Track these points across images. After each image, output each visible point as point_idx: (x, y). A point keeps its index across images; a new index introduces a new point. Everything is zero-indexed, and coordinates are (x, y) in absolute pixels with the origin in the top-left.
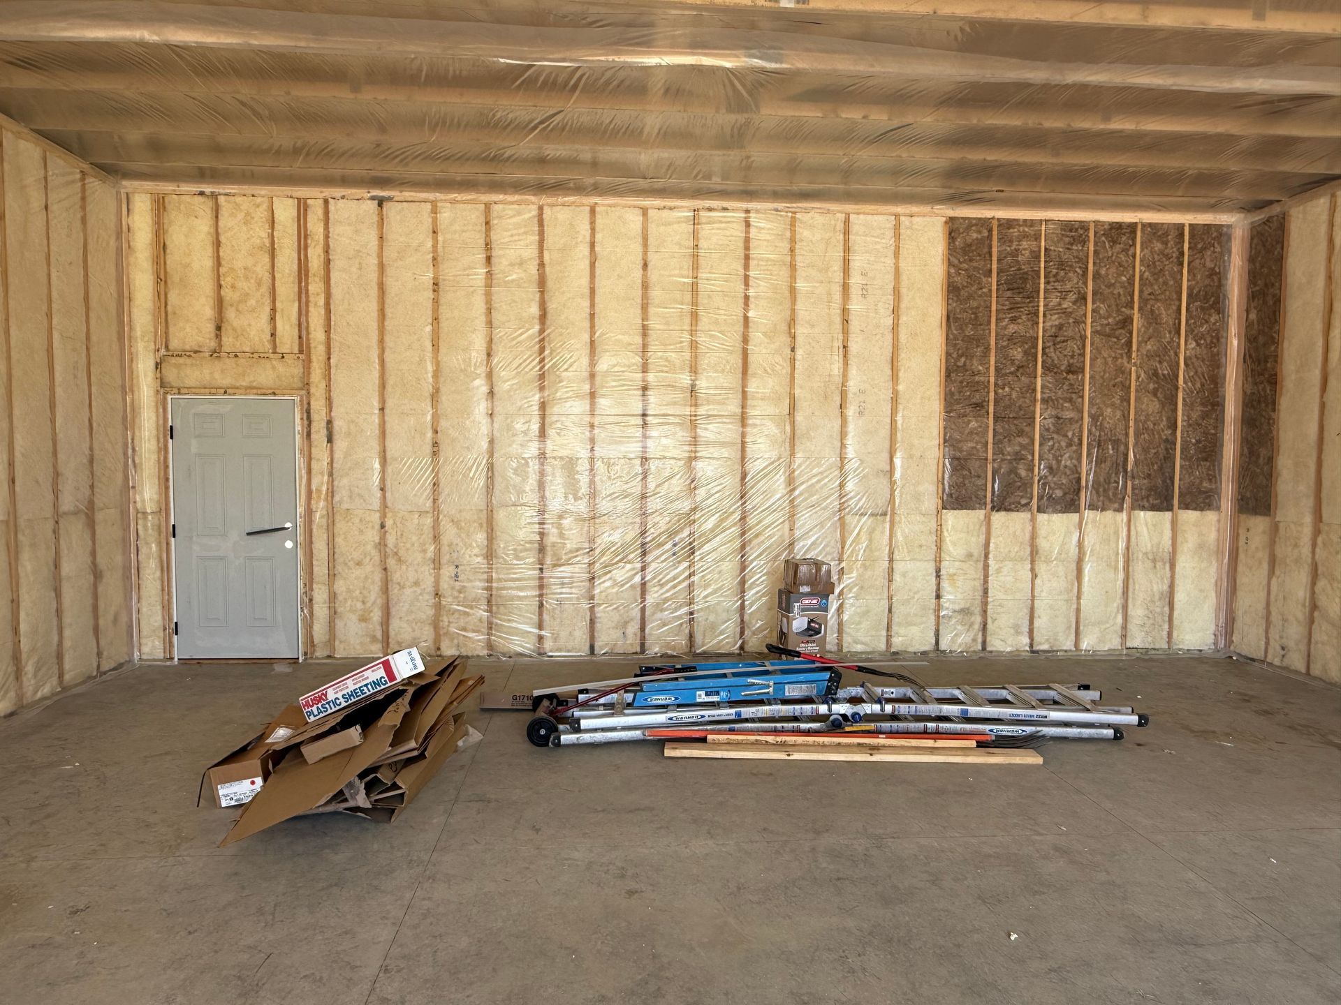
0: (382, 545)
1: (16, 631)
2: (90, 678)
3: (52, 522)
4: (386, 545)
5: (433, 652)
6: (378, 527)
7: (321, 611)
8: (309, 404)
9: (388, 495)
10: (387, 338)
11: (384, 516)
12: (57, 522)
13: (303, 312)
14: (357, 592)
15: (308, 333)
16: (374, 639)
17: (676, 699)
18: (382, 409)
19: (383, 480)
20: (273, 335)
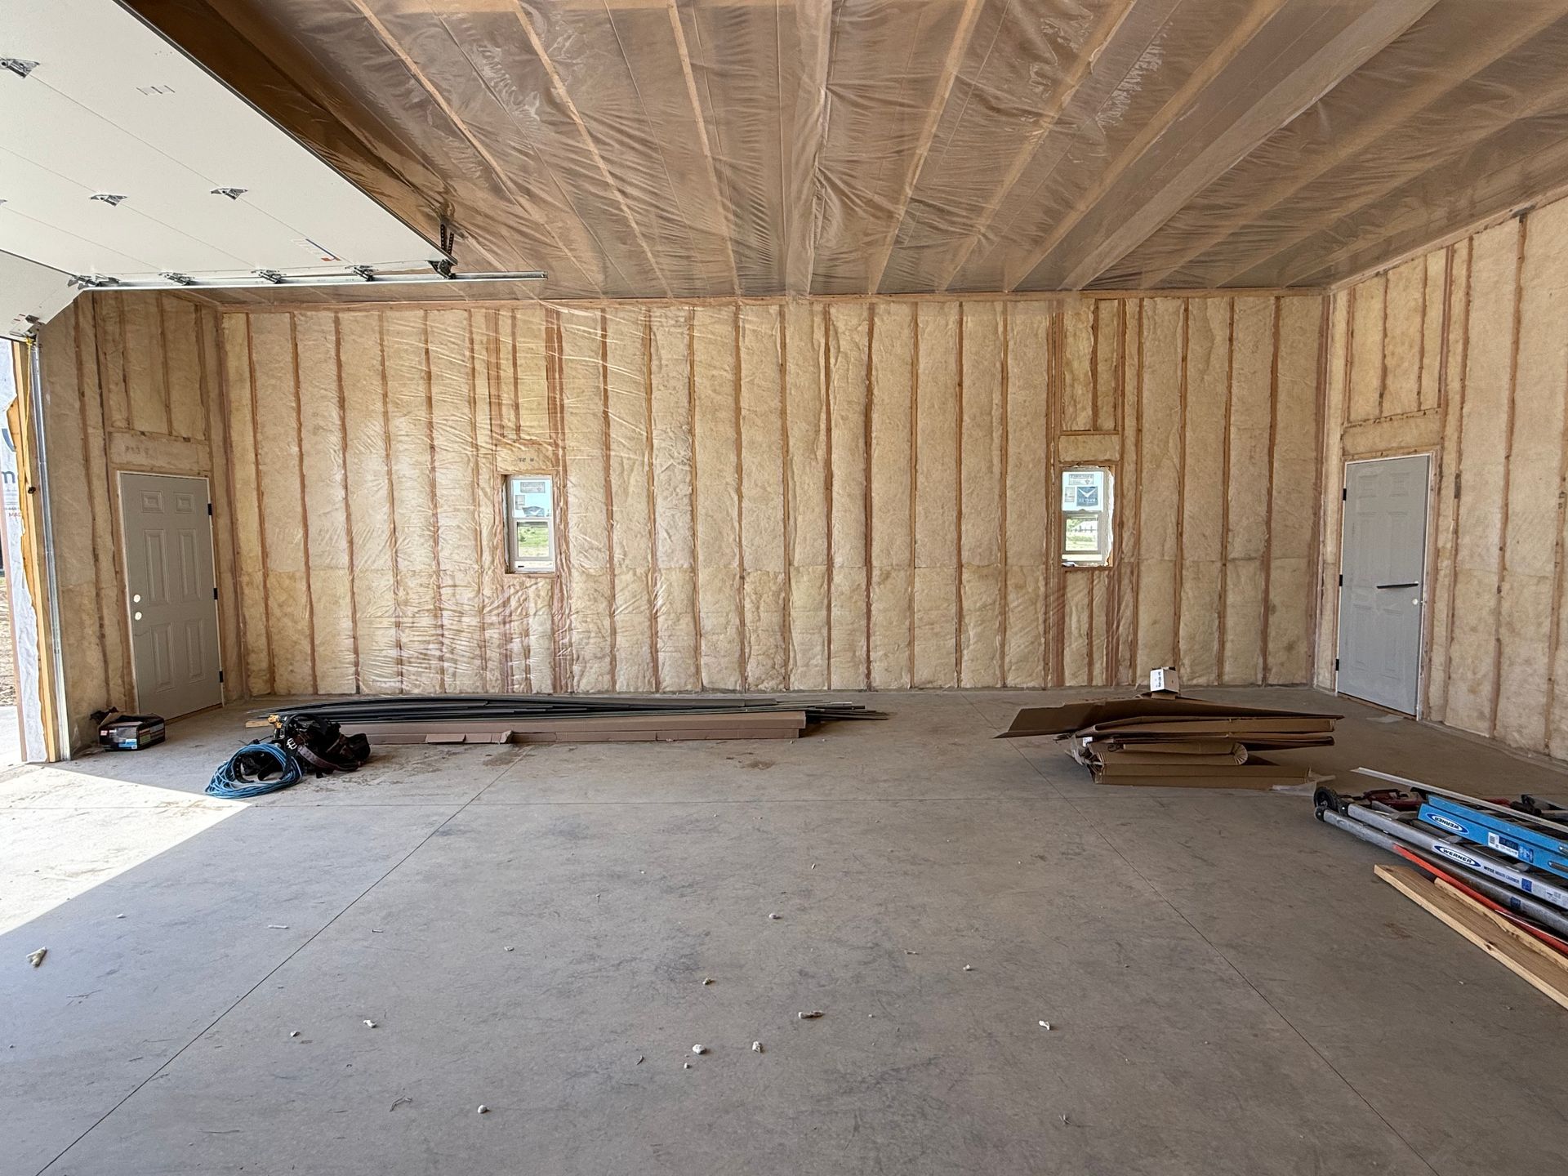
0: (1497, 612)
2: (1253, 684)
3: (1219, 564)
4: (1500, 613)
5: (1541, 748)
6: (1495, 590)
7: (1438, 675)
8: (1442, 458)
9: (1508, 554)
10: (1518, 375)
11: (1502, 579)
12: (1225, 565)
13: (1444, 365)
14: (1470, 660)
15: (1446, 385)
16: (1481, 716)
17: (1464, 830)
18: (1507, 457)
19: (1503, 538)
20: (1419, 393)
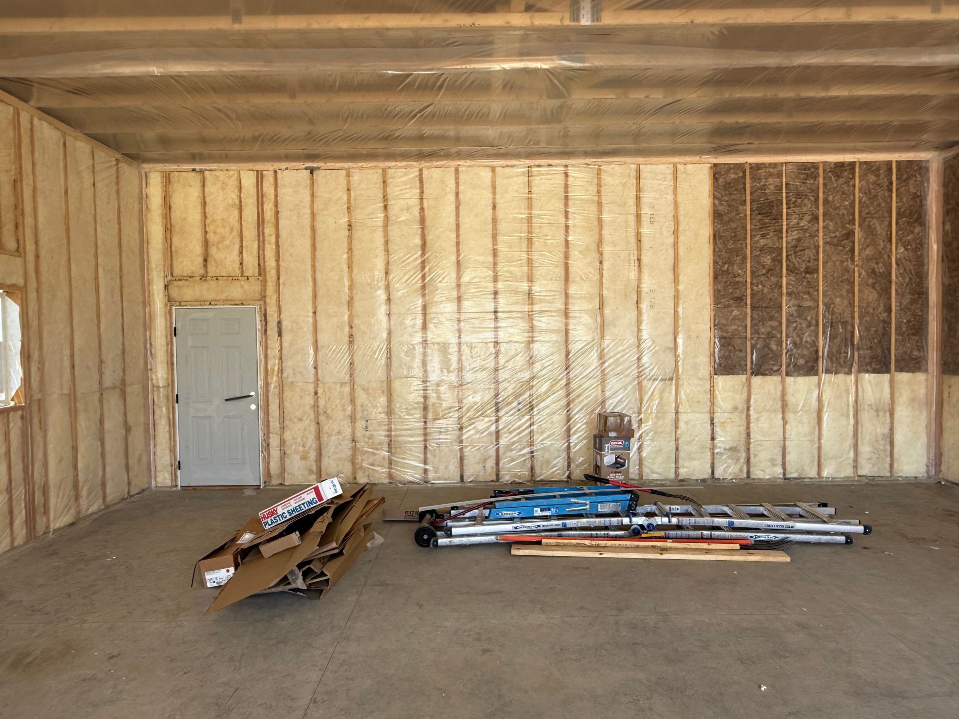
0: (316, 406)
1: (75, 467)
2: (123, 499)
3: (99, 394)
4: (318, 407)
5: (351, 481)
6: (313, 394)
7: (275, 453)
8: (265, 310)
9: (319, 372)
10: (317, 264)
11: (317, 386)
12: (102, 394)
13: (261, 248)
14: (299, 440)
15: (264, 262)
16: (311, 471)
17: (520, 513)
18: (315, 313)
19: (316, 361)
20: (241, 264)
